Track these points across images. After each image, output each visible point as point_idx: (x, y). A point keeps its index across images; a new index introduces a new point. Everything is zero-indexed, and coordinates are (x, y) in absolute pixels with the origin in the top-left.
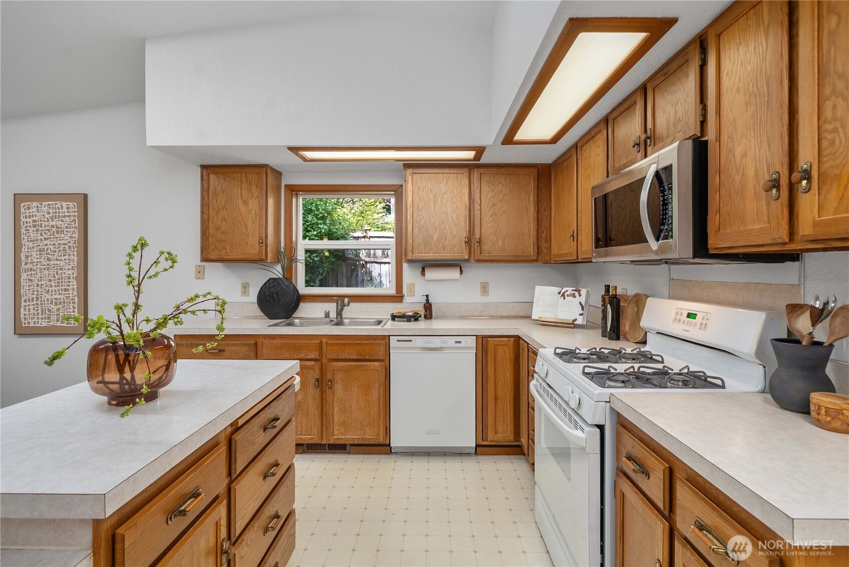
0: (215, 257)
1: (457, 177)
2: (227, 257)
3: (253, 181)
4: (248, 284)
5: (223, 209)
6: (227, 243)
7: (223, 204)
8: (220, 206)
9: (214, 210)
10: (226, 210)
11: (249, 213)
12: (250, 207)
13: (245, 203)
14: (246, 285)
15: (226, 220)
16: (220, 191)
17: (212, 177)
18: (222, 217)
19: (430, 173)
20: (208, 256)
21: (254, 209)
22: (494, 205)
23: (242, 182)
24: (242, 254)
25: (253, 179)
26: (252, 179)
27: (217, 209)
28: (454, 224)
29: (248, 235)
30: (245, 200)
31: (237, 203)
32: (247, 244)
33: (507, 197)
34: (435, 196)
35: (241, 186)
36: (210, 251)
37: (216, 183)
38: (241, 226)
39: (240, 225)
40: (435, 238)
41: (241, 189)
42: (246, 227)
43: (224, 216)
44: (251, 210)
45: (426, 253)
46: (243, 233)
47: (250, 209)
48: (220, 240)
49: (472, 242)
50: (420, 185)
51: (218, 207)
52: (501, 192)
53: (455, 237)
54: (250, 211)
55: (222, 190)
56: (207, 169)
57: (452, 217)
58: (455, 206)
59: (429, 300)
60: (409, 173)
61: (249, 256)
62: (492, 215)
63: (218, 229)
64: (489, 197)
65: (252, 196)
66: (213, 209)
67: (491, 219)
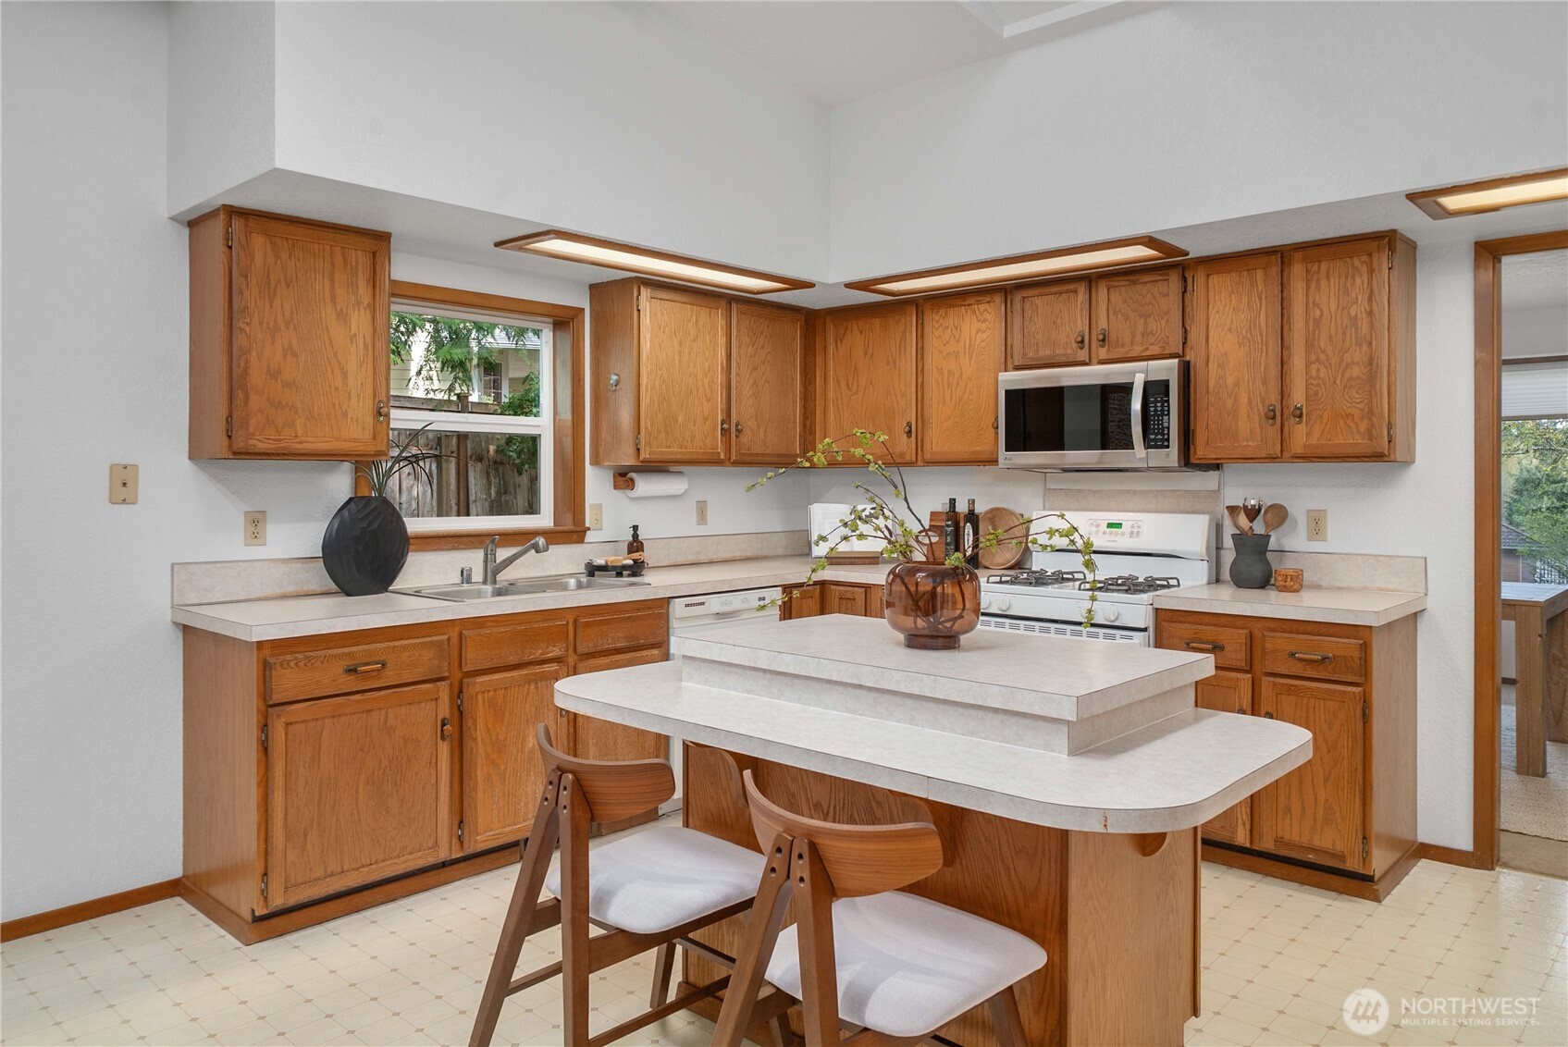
0: (267, 446)
1: (710, 313)
2: (299, 446)
3: (360, 267)
4: (263, 513)
5: (287, 325)
6: (296, 412)
7: (287, 314)
8: (280, 319)
9: (265, 325)
10: (295, 328)
11: (351, 342)
12: (354, 329)
13: (342, 317)
14: (258, 516)
15: (295, 355)
16: (279, 281)
17: (258, 242)
18: (286, 345)
19: (675, 301)
20: (251, 442)
21: (361, 335)
22: (755, 369)
23: (333, 266)
24: (338, 439)
25: (360, 263)
26: (357, 263)
27: (272, 324)
28: (706, 396)
29: (349, 394)
30: (341, 310)
31: (323, 315)
32: (345, 415)
33: (769, 356)
34: (681, 343)
35: (332, 274)
36: (251, 430)
37: (271, 259)
38: (333, 373)
39: (329, 370)
40: (680, 419)
41: (332, 282)
42: (345, 375)
43: (290, 345)
44: (355, 334)
45: (669, 447)
46: (336, 389)
47: (353, 333)
48: (280, 402)
49: (730, 429)
50: (660, 320)
51: (276, 321)
52: (763, 347)
53: (707, 419)
54: (353, 338)
55: (285, 280)
56: (247, 219)
57: (703, 384)
58: (707, 364)
59: (638, 536)
60: (647, 296)
61: (353, 444)
62: (752, 386)
63: (274, 374)
64: (749, 355)
65: (358, 303)
66: (261, 324)
67: (751, 392)
